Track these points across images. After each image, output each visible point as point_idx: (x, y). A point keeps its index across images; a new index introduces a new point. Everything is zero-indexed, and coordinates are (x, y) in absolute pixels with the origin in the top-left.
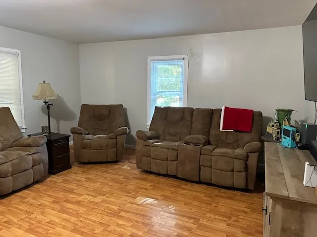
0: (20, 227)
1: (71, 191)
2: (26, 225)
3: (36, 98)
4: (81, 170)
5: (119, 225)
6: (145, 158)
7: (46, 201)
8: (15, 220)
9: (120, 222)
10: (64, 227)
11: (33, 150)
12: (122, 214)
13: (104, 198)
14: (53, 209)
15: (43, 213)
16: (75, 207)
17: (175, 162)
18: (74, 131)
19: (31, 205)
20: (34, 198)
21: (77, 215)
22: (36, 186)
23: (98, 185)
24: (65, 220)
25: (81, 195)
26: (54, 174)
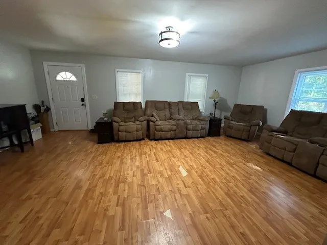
0: (188, 151)
1: (214, 146)
2: (190, 151)
3: (210, 98)
4: (225, 139)
5: (229, 169)
6: (266, 144)
7: (202, 146)
8: (188, 148)
9: (231, 169)
10: (204, 158)
11: (202, 122)
12: (234, 166)
13: (229, 155)
14: (203, 150)
15: (198, 150)
16: (212, 153)
17: (292, 154)
18: (226, 118)
19: (196, 145)
20: (198, 143)
21: (212, 156)
22: (201, 139)
23: (229, 149)
24: (205, 155)
25: (218, 149)
26: (211, 136)
